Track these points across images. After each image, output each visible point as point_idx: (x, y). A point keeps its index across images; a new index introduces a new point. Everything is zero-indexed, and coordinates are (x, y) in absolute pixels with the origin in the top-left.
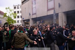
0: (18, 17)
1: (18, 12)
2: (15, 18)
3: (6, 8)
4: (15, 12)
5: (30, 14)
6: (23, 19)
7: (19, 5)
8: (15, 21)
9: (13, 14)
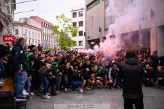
0: (81, 33)
1: (81, 23)
2: (74, 35)
3: (57, 17)
4: (74, 24)
5: (100, 30)
6: (89, 38)
7: (82, 9)
8: (74, 43)
9: (70, 28)
